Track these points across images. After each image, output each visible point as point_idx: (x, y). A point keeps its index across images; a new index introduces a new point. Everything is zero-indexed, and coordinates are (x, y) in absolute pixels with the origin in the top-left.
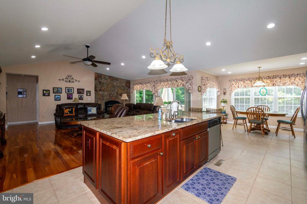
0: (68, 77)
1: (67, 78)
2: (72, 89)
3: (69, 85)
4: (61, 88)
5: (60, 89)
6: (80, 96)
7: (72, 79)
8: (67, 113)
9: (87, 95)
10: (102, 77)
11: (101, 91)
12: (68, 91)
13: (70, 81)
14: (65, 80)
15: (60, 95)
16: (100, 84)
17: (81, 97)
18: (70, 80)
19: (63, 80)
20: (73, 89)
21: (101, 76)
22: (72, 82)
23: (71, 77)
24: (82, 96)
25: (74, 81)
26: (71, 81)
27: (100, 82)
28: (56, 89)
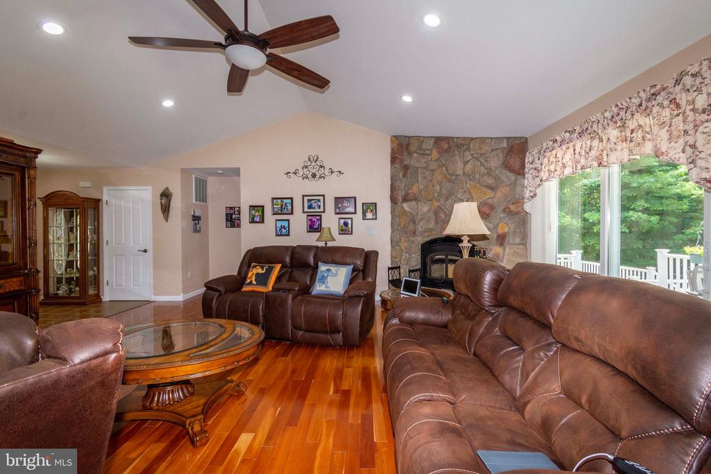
0: (309, 163)
1: (306, 167)
2: (319, 200)
3: (313, 187)
4: (292, 199)
5: (289, 201)
6: (342, 221)
7: (321, 167)
8: (251, 283)
9: (364, 218)
10: (412, 149)
11: (410, 200)
12: (310, 207)
13: (314, 176)
14: (301, 172)
15: (288, 220)
16: (404, 175)
17: (346, 224)
18: (314, 171)
19: (295, 173)
20: (321, 198)
21: (408, 145)
22: (320, 177)
23: (318, 163)
24: (349, 221)
25: (326, 172)
26: (318, 176)
27: (406, 168)
28: (279, 201)
